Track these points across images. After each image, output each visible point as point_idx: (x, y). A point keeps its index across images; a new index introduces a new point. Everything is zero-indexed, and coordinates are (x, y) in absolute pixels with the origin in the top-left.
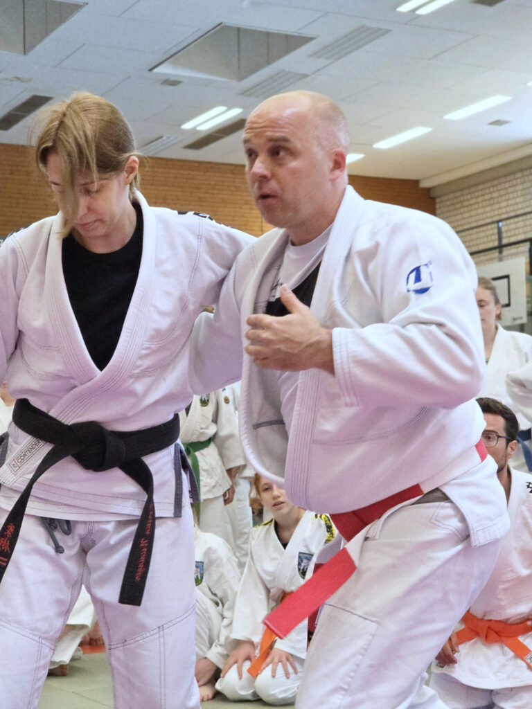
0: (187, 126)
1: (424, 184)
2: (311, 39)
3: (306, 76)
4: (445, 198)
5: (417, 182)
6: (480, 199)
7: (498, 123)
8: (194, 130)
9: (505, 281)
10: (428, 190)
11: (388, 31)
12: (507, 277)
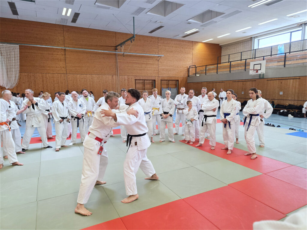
0: (185, 33)
1: (220, 45)
2: (224, 13)
3: (217, 22)
4: (224, 47)
5: (219, 44)
6: (232, 48)
7: (244, 32)
8: (186, 33)
9: (260, 65)
10: (221, 46)
11: (242, 12)
12: (261, 64)
